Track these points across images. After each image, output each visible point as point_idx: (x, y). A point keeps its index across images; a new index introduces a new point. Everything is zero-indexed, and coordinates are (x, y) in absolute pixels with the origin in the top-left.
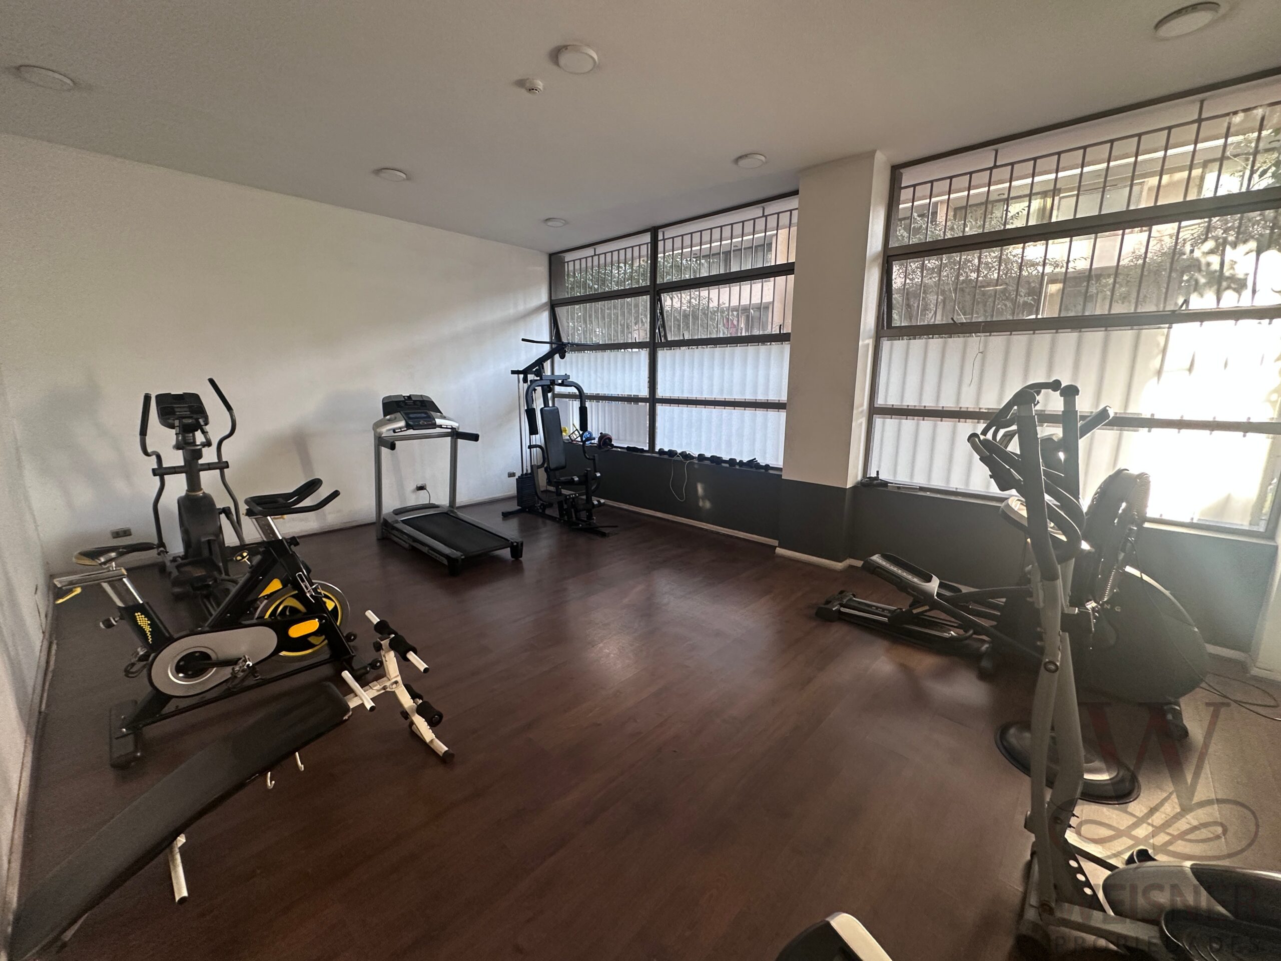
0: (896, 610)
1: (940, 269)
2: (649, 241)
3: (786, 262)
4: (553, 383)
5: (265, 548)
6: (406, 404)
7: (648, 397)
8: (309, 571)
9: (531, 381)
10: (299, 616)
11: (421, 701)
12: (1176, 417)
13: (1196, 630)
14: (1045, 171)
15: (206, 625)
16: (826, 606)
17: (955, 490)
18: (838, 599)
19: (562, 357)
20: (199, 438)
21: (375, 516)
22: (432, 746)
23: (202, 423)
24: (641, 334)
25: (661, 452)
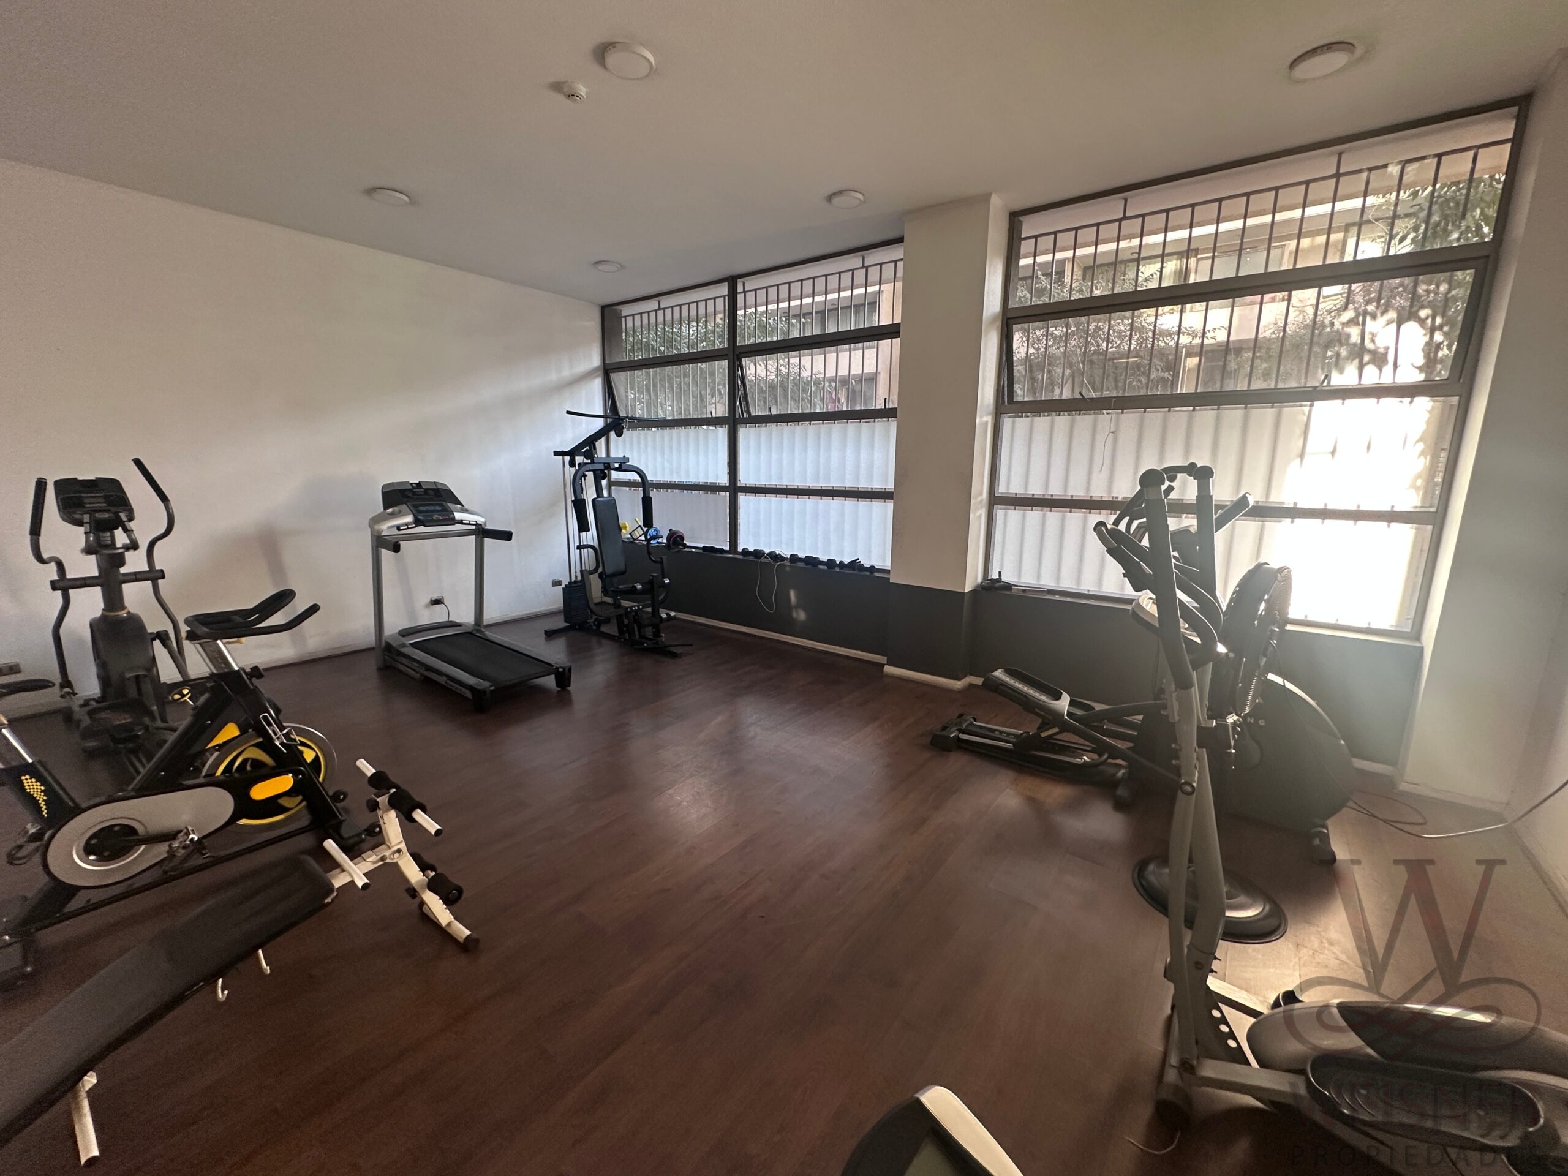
0: (1022, 734)
1: (1067, 337)
2: (726, 293)
3: (891, 323)
4: (608, 466)
5: (215, 682)
6: (414, 493)
7: (728, 485)
8: (278, 711)
9: (579, 464)
10: (264, 771)
11: (433, 874)
12: (1318, 505)
13: (1342, 742)
14: (1179, 225)
15: (131, 787)
16: (944, 733)
17: (1086, 592)
18: (956, 724)
19: (619, 434)
20: (120, 538)
21: (374, 638)
22: (450, 931)
23: (124, 518)
24: (720, 409)
25: (745, 552)
